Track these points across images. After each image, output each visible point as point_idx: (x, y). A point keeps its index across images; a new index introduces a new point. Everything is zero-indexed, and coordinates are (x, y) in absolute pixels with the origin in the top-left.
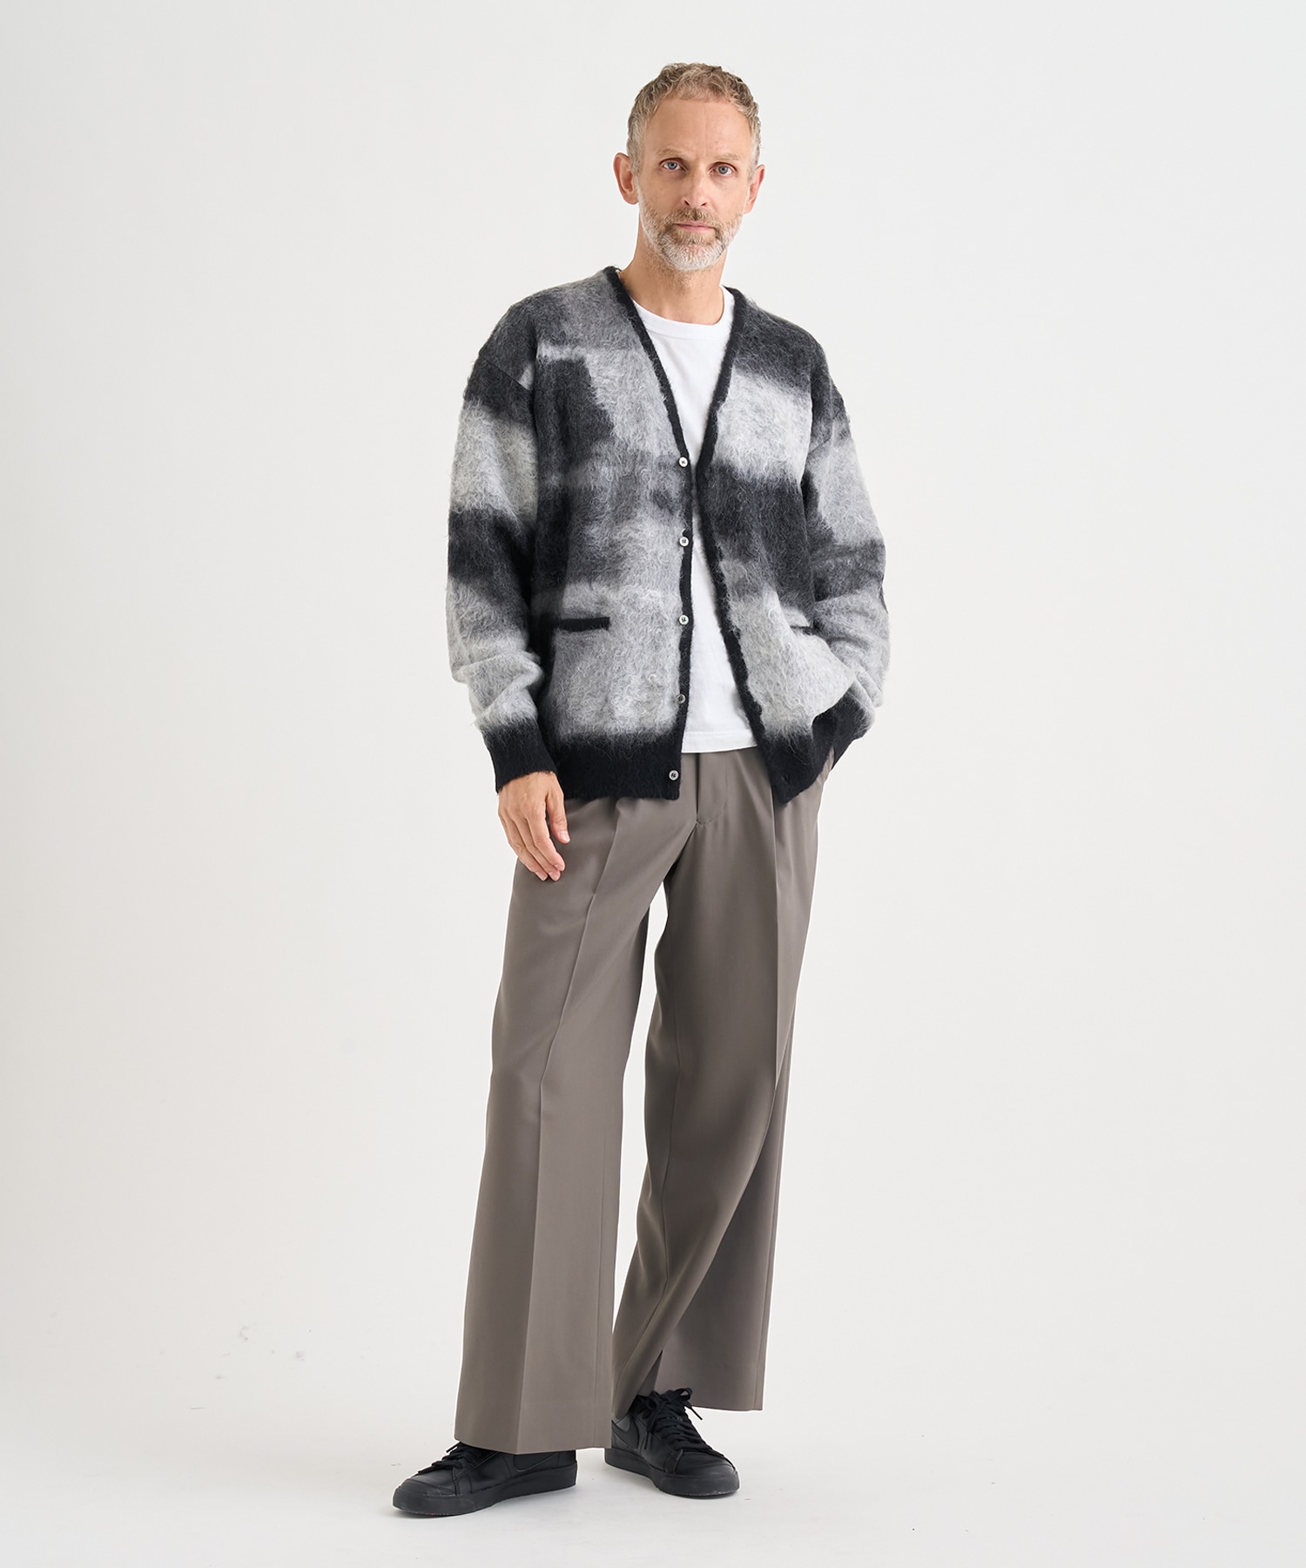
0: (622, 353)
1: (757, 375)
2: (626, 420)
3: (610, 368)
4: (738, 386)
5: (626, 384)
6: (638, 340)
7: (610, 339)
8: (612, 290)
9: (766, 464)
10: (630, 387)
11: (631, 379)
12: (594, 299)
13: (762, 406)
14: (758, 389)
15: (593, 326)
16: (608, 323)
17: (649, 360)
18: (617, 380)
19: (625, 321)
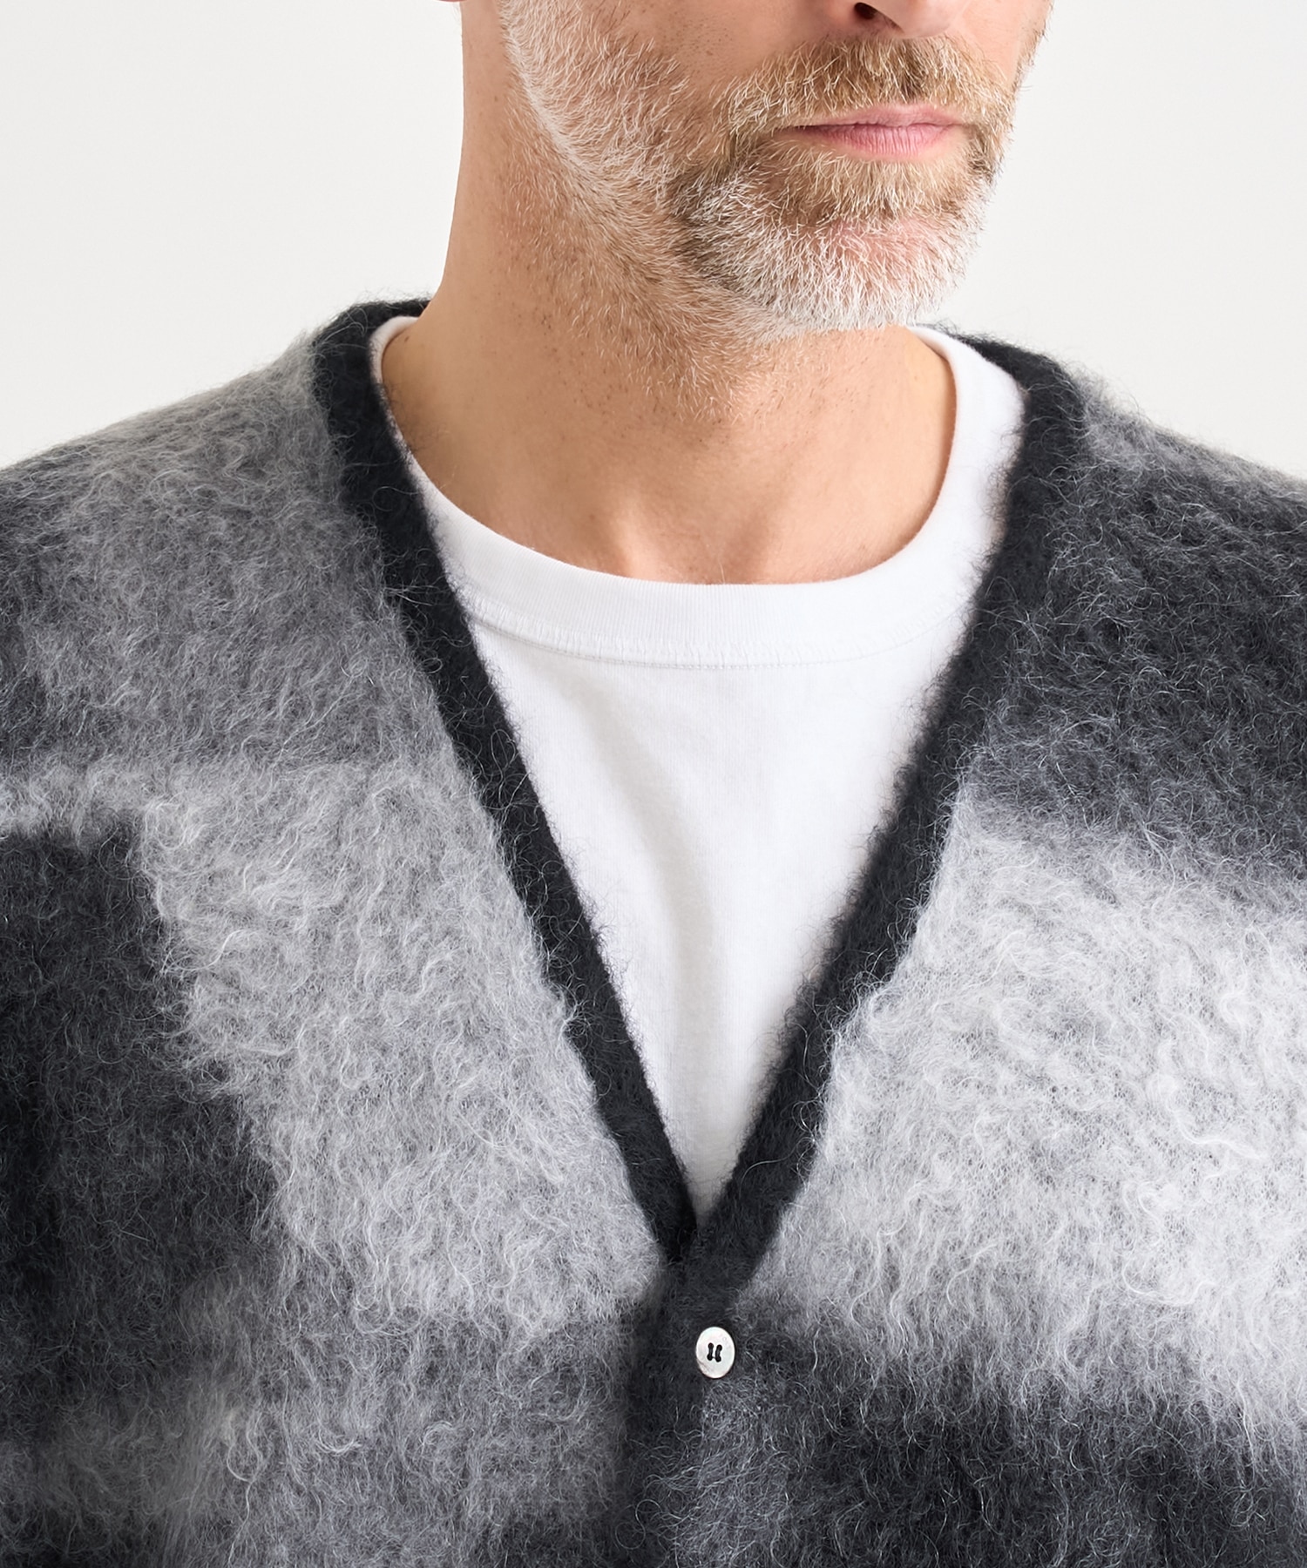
0: (342, 775)
1: (1092, 832)
2: (342, 1142)
3: (268, 864)
4: (977, 893)
5: (350, 946)
6: (427, 708)
7: (282, 704)
8: (327, 444)
9: (1076, 1322)
10: (371, 962)
11: (380, 918)
12: (226, 500)
13: (1099, 1006)
14: (1090, 905)
15: (195, 644)
16: (275, 619)
17: (476, 809)
18: (301, 925)
19: (368, 610)
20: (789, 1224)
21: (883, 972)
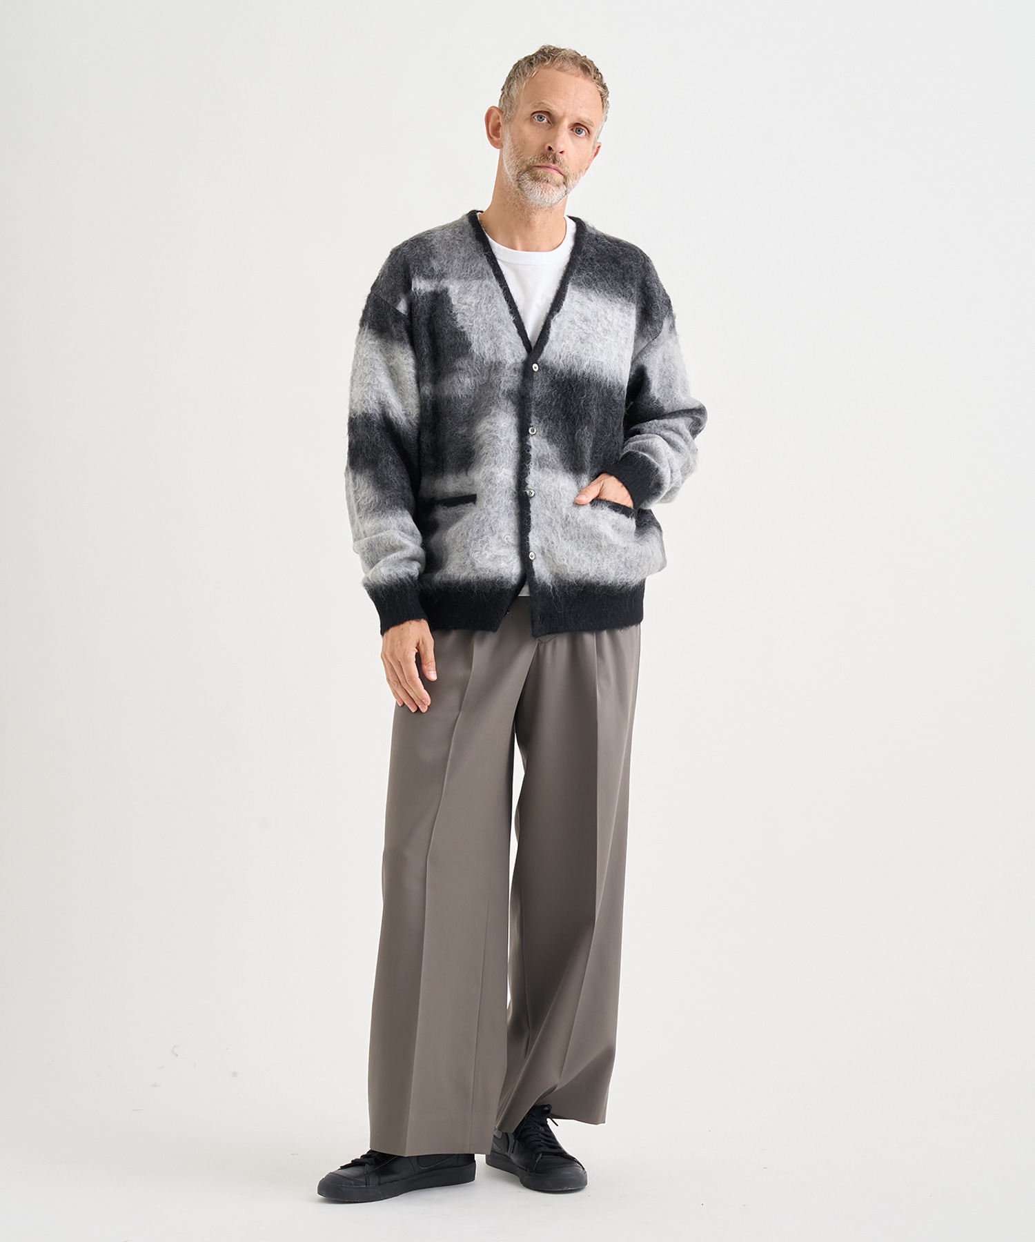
0: (478, 282)
1: (589, 290)
2: (481, 338)
3: (468, 296)
4: (572, 299)
5: (481, 308)
6: (491, 271)
7: (469, 271)
8: (472, 230)
9: (587, 363)
10: (484, 311)
11: (485, 304)
12: (457, 238)
13: (590, 317)
14: (589, 302)
15: (456, 261)
16: (467, 258)
17: (499, 287)
18: (473, 305)
19: (481, 256)
20: (545, 348)
21: (558, 311)
